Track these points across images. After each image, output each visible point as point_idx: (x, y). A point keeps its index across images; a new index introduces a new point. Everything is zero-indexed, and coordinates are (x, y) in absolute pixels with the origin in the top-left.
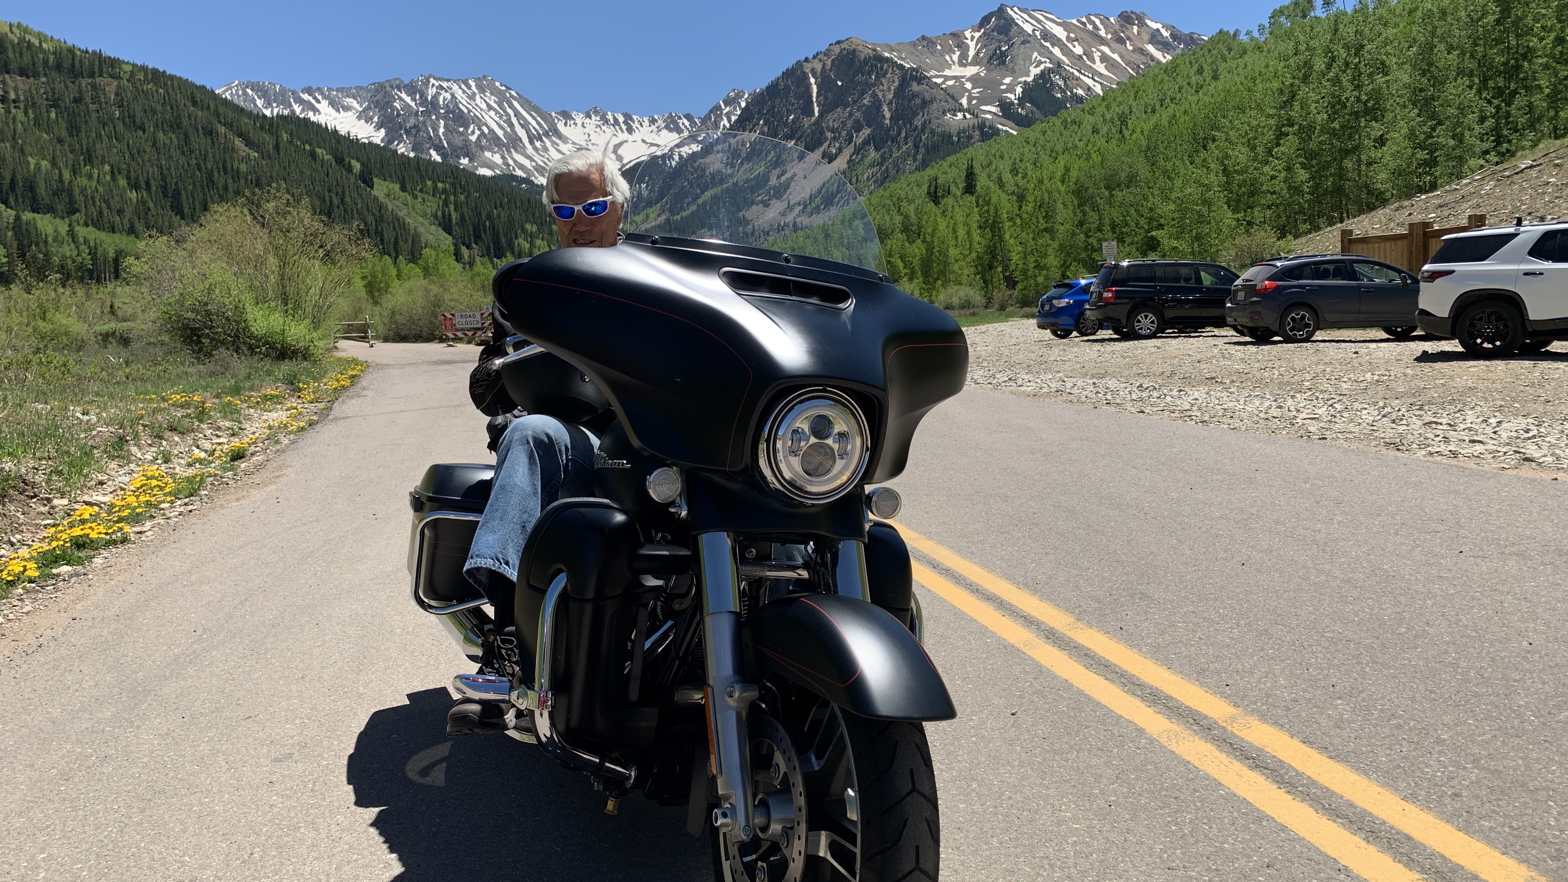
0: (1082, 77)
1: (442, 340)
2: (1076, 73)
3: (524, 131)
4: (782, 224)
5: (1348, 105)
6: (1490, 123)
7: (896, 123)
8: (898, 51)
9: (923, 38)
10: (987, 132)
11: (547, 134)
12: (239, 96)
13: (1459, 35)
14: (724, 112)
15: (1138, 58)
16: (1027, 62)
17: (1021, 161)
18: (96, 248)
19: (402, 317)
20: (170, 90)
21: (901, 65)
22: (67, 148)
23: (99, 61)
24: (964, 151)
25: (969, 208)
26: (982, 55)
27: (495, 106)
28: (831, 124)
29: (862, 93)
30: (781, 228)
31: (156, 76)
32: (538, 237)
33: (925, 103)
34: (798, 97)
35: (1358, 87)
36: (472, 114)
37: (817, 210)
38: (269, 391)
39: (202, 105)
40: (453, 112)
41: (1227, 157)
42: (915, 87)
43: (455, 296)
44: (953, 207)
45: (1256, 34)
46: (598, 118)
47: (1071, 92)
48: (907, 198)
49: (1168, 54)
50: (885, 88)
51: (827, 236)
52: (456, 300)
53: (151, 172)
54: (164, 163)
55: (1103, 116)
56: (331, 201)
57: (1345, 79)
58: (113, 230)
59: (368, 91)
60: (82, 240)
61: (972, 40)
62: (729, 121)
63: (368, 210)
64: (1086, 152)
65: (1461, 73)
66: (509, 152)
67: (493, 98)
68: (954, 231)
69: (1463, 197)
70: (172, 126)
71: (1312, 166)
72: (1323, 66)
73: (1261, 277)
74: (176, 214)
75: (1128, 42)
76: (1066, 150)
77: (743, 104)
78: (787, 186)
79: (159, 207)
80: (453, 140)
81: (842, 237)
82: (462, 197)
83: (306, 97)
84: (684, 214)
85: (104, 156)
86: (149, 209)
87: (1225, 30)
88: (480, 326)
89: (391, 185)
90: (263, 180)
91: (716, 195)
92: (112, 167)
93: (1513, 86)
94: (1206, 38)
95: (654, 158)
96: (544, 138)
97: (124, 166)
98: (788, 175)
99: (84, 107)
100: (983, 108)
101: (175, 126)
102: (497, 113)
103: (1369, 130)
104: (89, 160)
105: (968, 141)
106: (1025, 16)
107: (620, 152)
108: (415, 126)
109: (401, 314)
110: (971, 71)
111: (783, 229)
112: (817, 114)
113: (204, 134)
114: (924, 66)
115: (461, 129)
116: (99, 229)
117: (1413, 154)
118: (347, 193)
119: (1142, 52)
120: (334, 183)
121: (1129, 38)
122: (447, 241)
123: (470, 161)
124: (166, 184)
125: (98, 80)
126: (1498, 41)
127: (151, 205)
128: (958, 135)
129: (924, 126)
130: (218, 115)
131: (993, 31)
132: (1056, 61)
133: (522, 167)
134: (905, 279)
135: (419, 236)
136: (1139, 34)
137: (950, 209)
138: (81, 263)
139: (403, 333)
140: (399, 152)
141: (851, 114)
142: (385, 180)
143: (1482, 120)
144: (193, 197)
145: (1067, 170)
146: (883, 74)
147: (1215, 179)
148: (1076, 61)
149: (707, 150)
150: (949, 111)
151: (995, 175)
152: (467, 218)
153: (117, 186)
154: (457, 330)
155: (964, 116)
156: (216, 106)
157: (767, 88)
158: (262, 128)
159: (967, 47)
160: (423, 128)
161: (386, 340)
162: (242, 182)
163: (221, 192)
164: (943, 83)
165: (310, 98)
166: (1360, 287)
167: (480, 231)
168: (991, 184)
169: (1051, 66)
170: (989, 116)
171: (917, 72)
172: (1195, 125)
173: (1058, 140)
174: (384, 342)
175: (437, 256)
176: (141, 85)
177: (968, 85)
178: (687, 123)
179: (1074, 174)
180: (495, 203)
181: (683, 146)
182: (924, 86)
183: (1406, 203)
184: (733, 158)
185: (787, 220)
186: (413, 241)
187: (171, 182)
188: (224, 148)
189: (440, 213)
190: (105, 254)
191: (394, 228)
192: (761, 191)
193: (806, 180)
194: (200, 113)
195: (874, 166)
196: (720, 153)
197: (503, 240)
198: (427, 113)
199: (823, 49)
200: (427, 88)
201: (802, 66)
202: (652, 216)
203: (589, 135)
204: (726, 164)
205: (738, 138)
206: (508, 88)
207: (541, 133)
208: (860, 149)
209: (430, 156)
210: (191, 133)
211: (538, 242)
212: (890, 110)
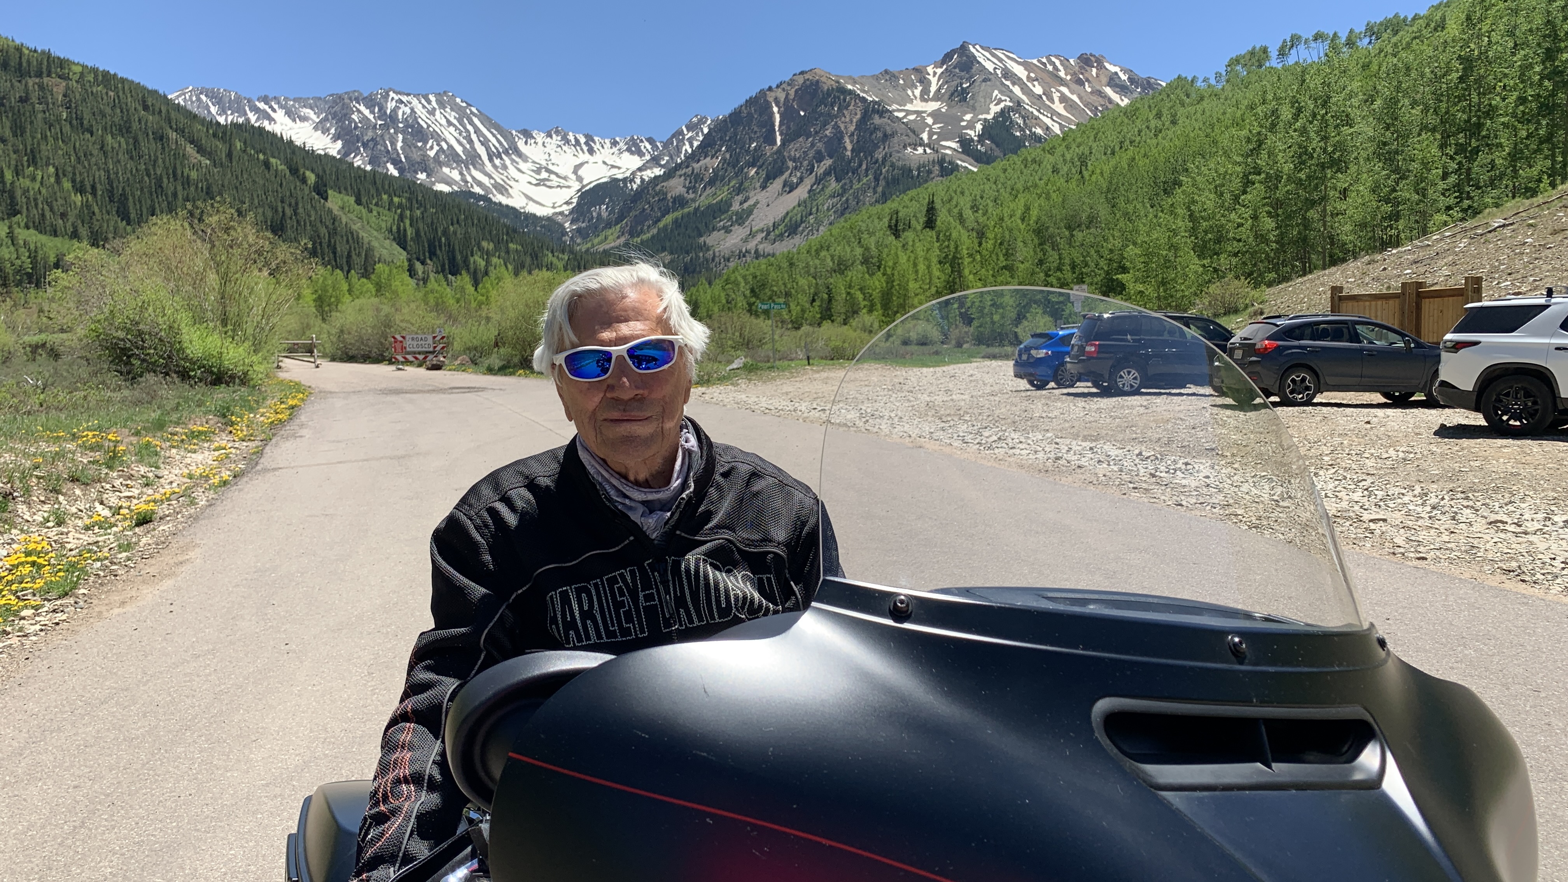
0: (1041, 116)
1: (391, 363)
2: (1036, 113)
3: (483, 148)
4: (744, 250)
5: (1315, 155)
6: (1453, 179)
7: (857, 155)
8: (861, 84)
9: (886, 72)
10: (947, 168)
11: (506, 152)
12: (192, 102)
13: (1425, 91)
14: (687, 137)
15: (1096, 100)
16: (988, 100)
17: (982, 198)
18: (36, 252)
19: (350, 336)
20: (121, 94)
21: (864, 98)
22: (11, 148)
23: (48, 60)
24: (925, 186)
25: (930, 242)
26: (943, 91)
27: (455, 122)
28: (792, 153)
29: (825, 124)
30: (742, 255)
31: (107, 79)
32: (494, 255)
33: (886, 136)
34: (761, 125)
35: (1325, 138)
36: (431, 129)
37: (781, 237)
38: (195, 428)
39: (154, 110)
40: (412, 127)
41: (1194, 202)
42: (877, 120)
43: (407, 318)
44: (913, 241)
45: (1213, 81)
46: (559, 138)
47: (1031, 131)
48: (868, 230)
49: (1125, 97)
50: (847, 120)
51: (791, 265)
52: (408, 321)
53: (97, 176)
54: (111, 167)
55: (1063, 155)
56: (283, 212)
57: (1312, 129)
58: (55, 233)
59: (326, 102)
60: (21, 242)
61: (934, 76)
62: (691, 146)
63: (321, 221)
64: (1045, 191)
65: (1424, 128)
66: (468, 168)
67: (453, 113)
68: (915, 265)
69: (1438, 254)
70: (120, 130)
71: (1278, 215)
72: (1290, 116)
73: (1260, 335)
74: (122, 220)
75: (1086, 84)
76: (1026, 189)
77: (706, 130)
78: (750, 212)
79: (104, 212)
80: (410, 155)
81: (807, 266)
82: (418, 212)
83: (261, 105)
84: (645, 237)
85: (49, 158)
86: (94, 213)
87: (1184, 76)
88: (431, 349)
89: (346, 198)
90: (215, 189)
91: (677, 219)
92: (57, 169)
93: (1474, 143)
94: (1164, 84)
95: (614, 181)
96: (503, 156)
97: (70, 169)
98: (751, 202)
99: (30, 108)
100: (943, 143)
101: (124, 131)
102: (456, 129)
103: (1335, 181)
104: (33, 161)
105: (928, 176)
106: (987, 54)
107: (580, 173)
108: (372, 139)
109: (349, 333)
110: (933, 106)
111: (744, 256)
112: (779, 143)
113: (154, 138)
114: (886, 100)
115: (420, 144)
116: (41, 232)
117: (1378, 207)
118: (300, 205)
119: (1100, 94)
120: (288, 194)
121: (1087, 80)
122: (402, 256)
123: (428, 176)
124: (113, 188)
125: (46, 80)
126: (1460, 98)
127: (96, 210)
128: (918, 169)
129: (884, 159)
130: (169, 120)
131: (955, 68)
132: (1015, 100)
133: (480, 184)
134: (864, 311)
135: (373, 251)
136: (1097, 76)
137: (911, 243)
138: (21, 266)
139: (351, 353)
140: (355, 165)
141: (813, 145)
142: (340, 193)
143: (1445, 176)
144: (140, 202)
145: (1028, 208)
146: (844, 106)
147: (1182, 224)
148: (1035, 100)
149: (669, 175)
150: (910, 145)
151: (956, 211)
152: (422, 234)
153: (62, 189)
154: (409, 353)
155: (925, 151)
156: (168, 111)
157: (730, 115)
158: (215, 135)
159: (929, 83)
160: (381, 142)
161: (333, 359)
162: (192, 189)
163: (170, 199)
164: (905, 117)
165: (266, 107)
166: (1362, 350)
167: (435, 247)
168: (951, 219)
169: (1011, 104)
170: (948, 152)
171: (879, 105)
172: (1156, 169)
173: (1019, 178)
174: (331, 361)
175: (391, 271)
176: (91, 87)
177: (930, 121)
178: (649, 147)
179: (1034, 213)
180: (452, 219)
181: (645, 170)
182: (886, 120)
183: (1378, 257)
184: (696, 182)
185: (749, 247)
186: (366, 255)
187: (117, 187)
188: (175, 154)
189: (394, 228)
190: (45, 258)
191: (348, 241)
192: (723, 217)
193: (768, 208)
194: (151, 117)
195: (834, 197)
196: (683, 178)
197: (459, 257)
198: (385, 127)
199: (787, 79)
200: (387, 102)
201: (766, 94)
202: (610, 238)
203: (549, 155)
204: (689, 189)
205: (701, 163)
206: (469, 105)
207: (501, 150)
208: (821, 180)
209: (388, 170)
210: (140, 138)
211: (495, 260)
212: (851, 142)
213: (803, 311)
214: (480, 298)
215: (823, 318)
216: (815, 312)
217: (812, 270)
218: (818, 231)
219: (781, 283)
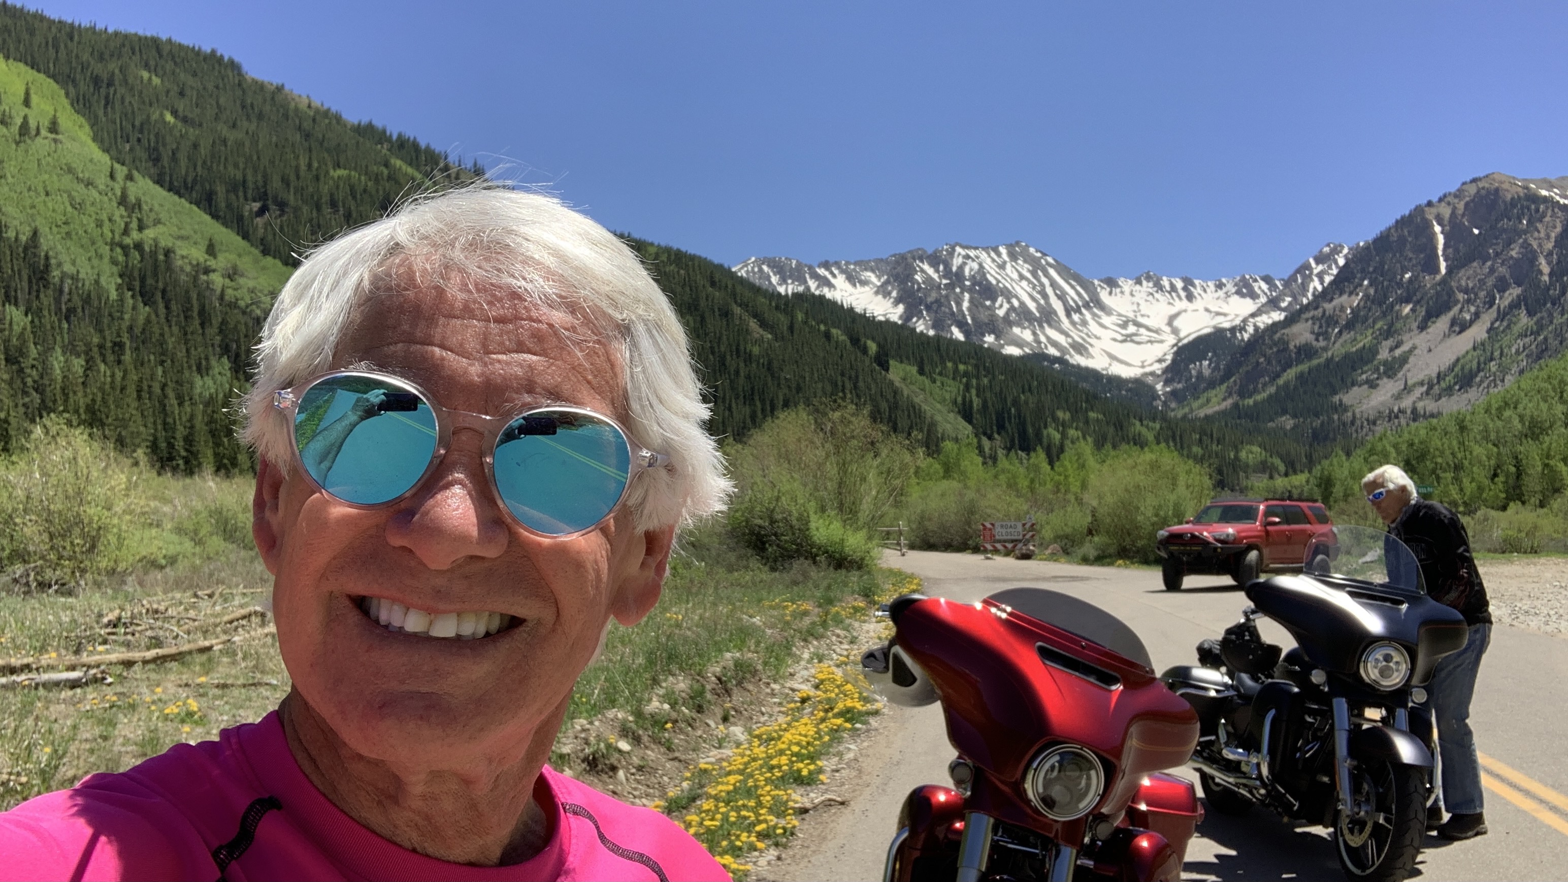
1: (976, 550)
3: (1060, 303)
4: (1396, 409)
7: (1558, 280)
8: (1560, 187)
11: (1087, 306)
12: (754, 274)
14: (1315, 272)
19: (932, 523)
20: (690, 271)
21: (1565, 205)
27: (1029, 275)
28: (1463, 283)
29: (1509, 243)
30: (1392, 416)
31: (678, 257)
32: (1071, 427)
34: (1418, 250)
36: (1001, 285)
37: (1449, 391)
39: (720, 285)
40: (980, 284)
43: (993, 504)
46: (1151, 284)
50: (1542, 235)
51: (1462, 428)
52: (995, 508)
56: (843, 386)
59: (888, 263)
62: (1322, 283)
63: (882, 395)
66: (1041, 326)
67: (1026, 266)
70: (689, 308)
77: (1341, 262)
78: (1404, 360)
80: (978, 315)
81: (1486, 430)
82: (986, 381)
83: (822, 271)
84: (1259, 397)
88: (1021, 537)
89: (908, 368)
90: (775, 364)
91: (1302, 374)
95: (1219, 331)
96: (1083, 310)
98: (1405, 348)
102: (1030, 283)
107: (1176, 323)
108: (937, 301)
109: (930, 520)
111: (1397, 417)
112: (1443, 270)
113: (720, 315)
115: (988, 303)
118: (861, 378)
120: (848, 366)
122: (966, 429)
123: (998, 337)
130: (734, 295)
133: (1055, 344)
135: (936, 425)
139: (932, 541)
140: (918, 330)
141: (1492, 270)
142: (902, 362)
146: (1536, 218)
149: (1290, 320)
152: (990, 404)
154: (999, 541)
156: (733, 285)
157: (1376, 241)
158: (777, 308)
160: (946, 303)
161: (917, 548)
162: (754, 365)
163: (733, 377)
165: (827, 274)
167: (1004, 419)
175: (959, 449)
176: (664, 267)
178: (1265, 286)
180: (1023, 387)
181: (1260, 315)
184: (1328, 326)
185: (1403, 406)
186: (929, 430)
188: (738, 330)
189: (960, 399)
191: (909, 416)
192: (1365, 368)
193: (1431, 354)
194: (717, 294)
195: (1526, 336)
196: (1310, 322)
197: (1030, 430)
198: (951, 287)
199: (1453, 189)
200: (952, 258)
201: (1423, 211)
202: (1214, 400)
203: (1138, 304)
204: (1317, 336)
205: (1335, 302)
206: (1044, 254)
207: (1080, 303)
208: (1505, 314)
209: (952, 333)
210: (707, 315)
211: (1072, 432)
212: (1549, 263)
213: (1480, 489)
214: (1057, 478)
215: (1509, 499)
216: (1498, 489)
217: (1493, 436)
218: (1503, 381)
219: (1448, 452)
